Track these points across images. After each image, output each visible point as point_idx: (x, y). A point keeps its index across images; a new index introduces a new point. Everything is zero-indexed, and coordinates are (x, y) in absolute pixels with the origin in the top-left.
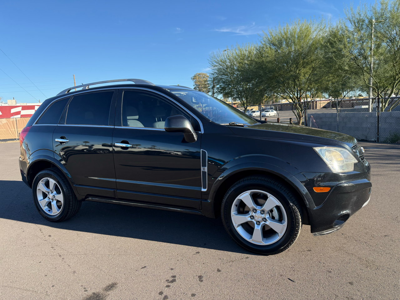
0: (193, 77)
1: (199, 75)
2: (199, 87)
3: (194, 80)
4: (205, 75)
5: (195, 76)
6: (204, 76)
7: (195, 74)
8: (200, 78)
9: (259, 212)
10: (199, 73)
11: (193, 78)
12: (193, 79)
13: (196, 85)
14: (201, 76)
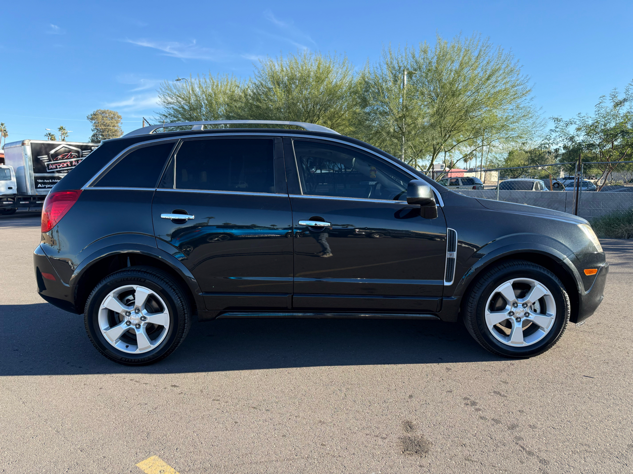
0: (91, 115)
1: (103, 113)
2: (104, 134)
3: (94, 122)
4: (114, 114)
5: (95, 115)
6: (112, 115)
7: (96, 110)
8: (105, 119)
9: (520, 306)
10: (103, 109)
11: (90, 117)
12: (92, 119)
13: (98, 130)
14: (107, 115)
